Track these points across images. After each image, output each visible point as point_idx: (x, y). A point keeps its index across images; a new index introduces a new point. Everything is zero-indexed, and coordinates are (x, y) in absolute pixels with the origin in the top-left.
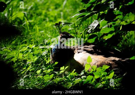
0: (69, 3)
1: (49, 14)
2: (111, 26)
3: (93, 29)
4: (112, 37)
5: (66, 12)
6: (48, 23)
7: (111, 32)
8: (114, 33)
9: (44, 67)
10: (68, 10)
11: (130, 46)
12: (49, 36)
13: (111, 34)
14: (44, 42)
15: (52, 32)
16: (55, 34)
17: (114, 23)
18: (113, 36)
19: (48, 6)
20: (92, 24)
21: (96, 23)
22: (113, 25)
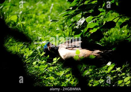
0: (55, 8)
1: (38, 18)
2: (96, 21)
3: (80, 25)
4: (97, 31)
5: (53, 15)
6: (39, 25)
7: (96, 27)
8: (99, 27)
9: (38, 59)
10: (54, 14)
11: (111, 42)
12: (40, 35)
13: (96, 28)
14: (38, 38)
15: (42, 32)
16: (45, 34)
17: (98, 19)
18: (98, 29)
19: (37, 11)
20: (80, 21)
21: (83, 20)
22: (97, 21)
